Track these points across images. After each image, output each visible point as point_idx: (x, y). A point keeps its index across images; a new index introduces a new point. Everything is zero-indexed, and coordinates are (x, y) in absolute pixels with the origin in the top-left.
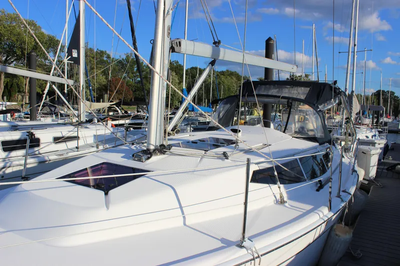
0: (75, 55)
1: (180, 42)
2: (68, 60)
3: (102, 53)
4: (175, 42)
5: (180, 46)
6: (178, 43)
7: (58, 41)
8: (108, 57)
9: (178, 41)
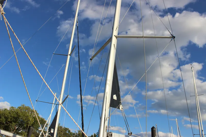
0: (52, 131)
1: (111, 134)
2: (48, 134)
3: (66, 129)
4: (109, 134)
5: (112, 136)
6: (111, 135)
7: (45, 121)
8: (69, 131)
9: (111, 133)
